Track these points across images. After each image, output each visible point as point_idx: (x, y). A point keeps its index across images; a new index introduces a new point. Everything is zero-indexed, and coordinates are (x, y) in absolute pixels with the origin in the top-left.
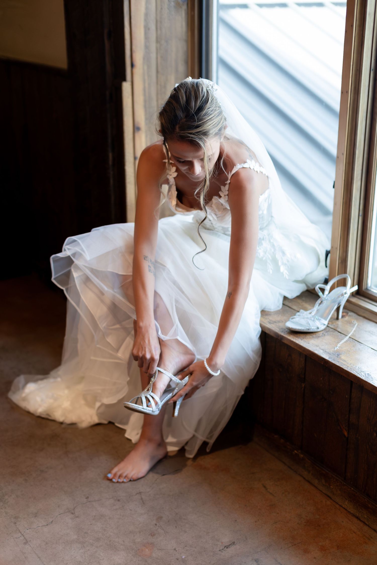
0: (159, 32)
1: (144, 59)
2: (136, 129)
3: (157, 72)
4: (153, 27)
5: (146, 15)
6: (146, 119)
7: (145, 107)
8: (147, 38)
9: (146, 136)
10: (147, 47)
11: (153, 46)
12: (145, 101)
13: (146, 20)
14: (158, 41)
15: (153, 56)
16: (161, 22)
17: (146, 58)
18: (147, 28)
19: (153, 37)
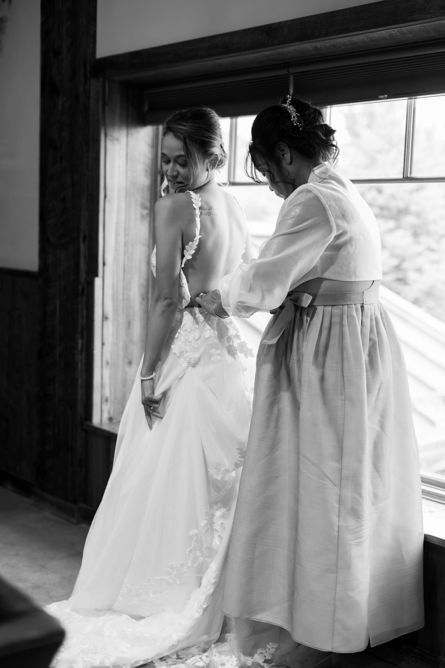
0: (127, 238)
1: (114, 259)
2: (105, 318)
3: (124, 271)
4: (122, 234)
5: (117, 223)
6: (114, 310)
7: (113, 300)
8: (117, 242)
9: (113, 324)
10: (116, 250)
11: (122, 250)
12: (113, 295)
13: (117, 228)
14: (126, 245)
15: (121, 257)
16: (129, 230)
17: (116, 259)
18: (117, 234)
19: (122, 240)
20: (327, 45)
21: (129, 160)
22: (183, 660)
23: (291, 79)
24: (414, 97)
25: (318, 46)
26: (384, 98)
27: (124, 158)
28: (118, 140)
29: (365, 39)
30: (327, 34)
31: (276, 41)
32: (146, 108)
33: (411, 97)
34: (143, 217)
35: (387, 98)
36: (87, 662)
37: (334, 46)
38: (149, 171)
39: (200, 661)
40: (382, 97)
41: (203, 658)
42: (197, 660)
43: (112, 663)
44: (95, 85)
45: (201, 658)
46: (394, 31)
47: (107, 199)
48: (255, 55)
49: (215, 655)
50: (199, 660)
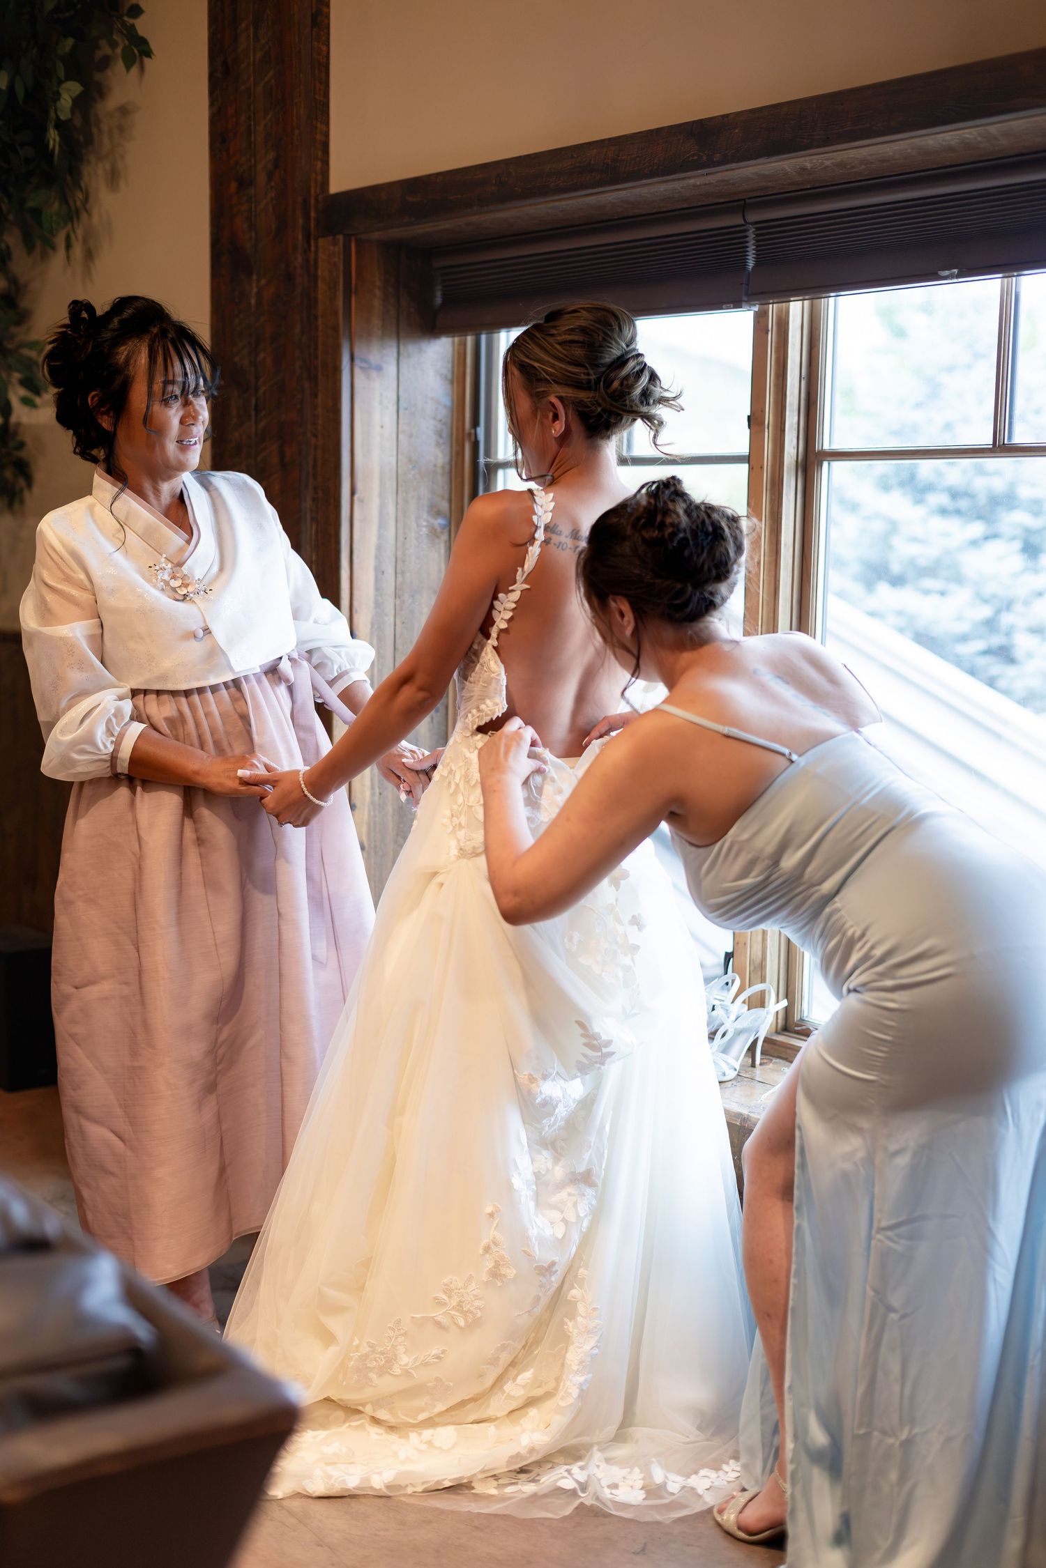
0: (400, 578)
1: (372, 626)
3: (395, 650)
4: (389, 569)
5: (379, 548)
8: (378, 589)
10: (378, 605)
11: (389, 603)
13: (378, 557)
14: (398, 594)
15: (389, 620)
16: (404, 561)
17: (377, 624)
18: (379, 572)
19: (389, 587)
20: (828, 163)
21: (401, 411)
22: (532, 1475)
23: (751, 234)
24: (1015, 274)
25: (808, 165)
26: (951, 276)
27: (392, 408)
28: (379, 369)
29: (909, 151)
30: (827, 142)
31: (718, 157)
32: (438, 300)
33: (1011, 274)
34: (433, 534)
35: (958, 276)
36: (334, 1479)
37: (841, 165)
38: (445, 433)
39: (567, 1478)
40: (946, 273)
41: (573, 1472)
42: (561, 1475)
43: (386, 1482)
44: (328, 252)
45: (569, 1471)
46: (970, 133)
47: (356, 497)
48: (671, 186)
49: (598, 1466)
50: (566, 1474)
